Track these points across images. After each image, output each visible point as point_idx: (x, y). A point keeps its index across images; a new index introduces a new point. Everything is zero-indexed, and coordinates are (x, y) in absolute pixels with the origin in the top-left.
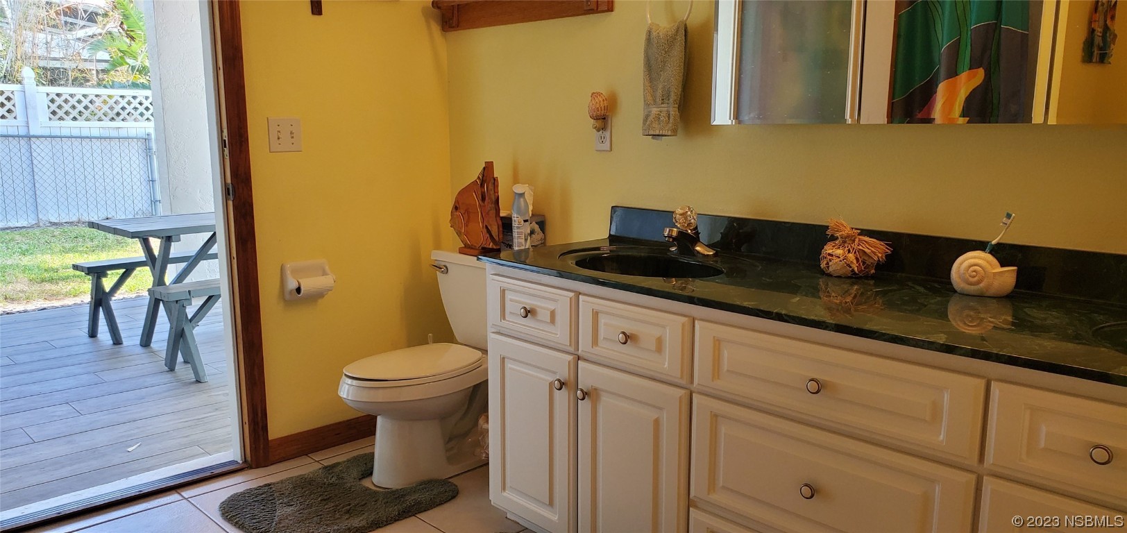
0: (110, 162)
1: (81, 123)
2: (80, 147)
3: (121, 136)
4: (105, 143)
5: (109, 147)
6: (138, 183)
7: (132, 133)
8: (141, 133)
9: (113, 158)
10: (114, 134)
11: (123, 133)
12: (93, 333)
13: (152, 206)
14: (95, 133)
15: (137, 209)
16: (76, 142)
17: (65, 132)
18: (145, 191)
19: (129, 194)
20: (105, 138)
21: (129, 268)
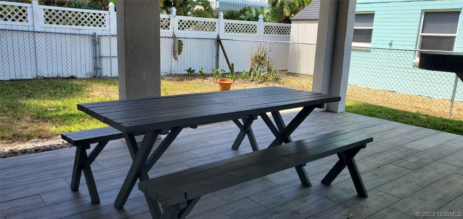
0: (74, 47)
1: (61, 26)
2: (60, 38)
3: (81, 33)
4: (73, 37)
5: (74, 39)
6: (88, 59)
7: (86, 32)
8: (91, 33)
9: (76, 45)
10: (77, 32)
11: (82, 32)
12: (75, 188)
13: (94, 71)
14: (68, 31)
15: (87, 72)
16: (58, 36)
17: (53, 30)
18: (91, 62)
19: (84, 64)
20: (73, 34)
21: (102, 141)
